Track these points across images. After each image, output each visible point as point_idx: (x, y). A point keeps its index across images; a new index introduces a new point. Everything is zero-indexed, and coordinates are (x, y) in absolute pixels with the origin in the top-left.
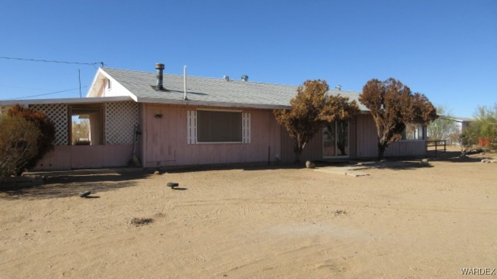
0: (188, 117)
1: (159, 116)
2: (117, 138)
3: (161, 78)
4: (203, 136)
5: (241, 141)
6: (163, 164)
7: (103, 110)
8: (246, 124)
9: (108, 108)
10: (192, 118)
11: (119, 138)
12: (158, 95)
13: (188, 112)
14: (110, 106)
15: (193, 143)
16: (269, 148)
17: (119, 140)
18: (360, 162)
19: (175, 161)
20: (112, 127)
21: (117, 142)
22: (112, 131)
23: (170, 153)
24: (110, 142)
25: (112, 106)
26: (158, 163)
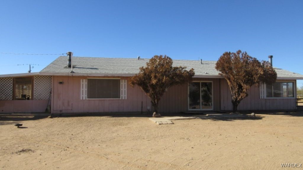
0: (82, 83)
1: (61, 83)
2: (40, 96)
3: (70, 60)
4: (91, 94)
5: (120, 98)
6: (64, 112)
7: (33, 80)
8: (123, 87)
9: (36, 79)
10: (84, 84)
11: (42, 96)
12: (65, 71)
13: (81, 80)
14: (37, 78)
15: (84, 99)
16: (142, 102)
17: (42, 97)
18: (207, 114)
19: (72, 110)
20: (38, 90)
21: (40, 98)
22: (38, 92)
23: (68, 105)
24: (36, 98)
25: (38, 78)
26: (61, 111)
